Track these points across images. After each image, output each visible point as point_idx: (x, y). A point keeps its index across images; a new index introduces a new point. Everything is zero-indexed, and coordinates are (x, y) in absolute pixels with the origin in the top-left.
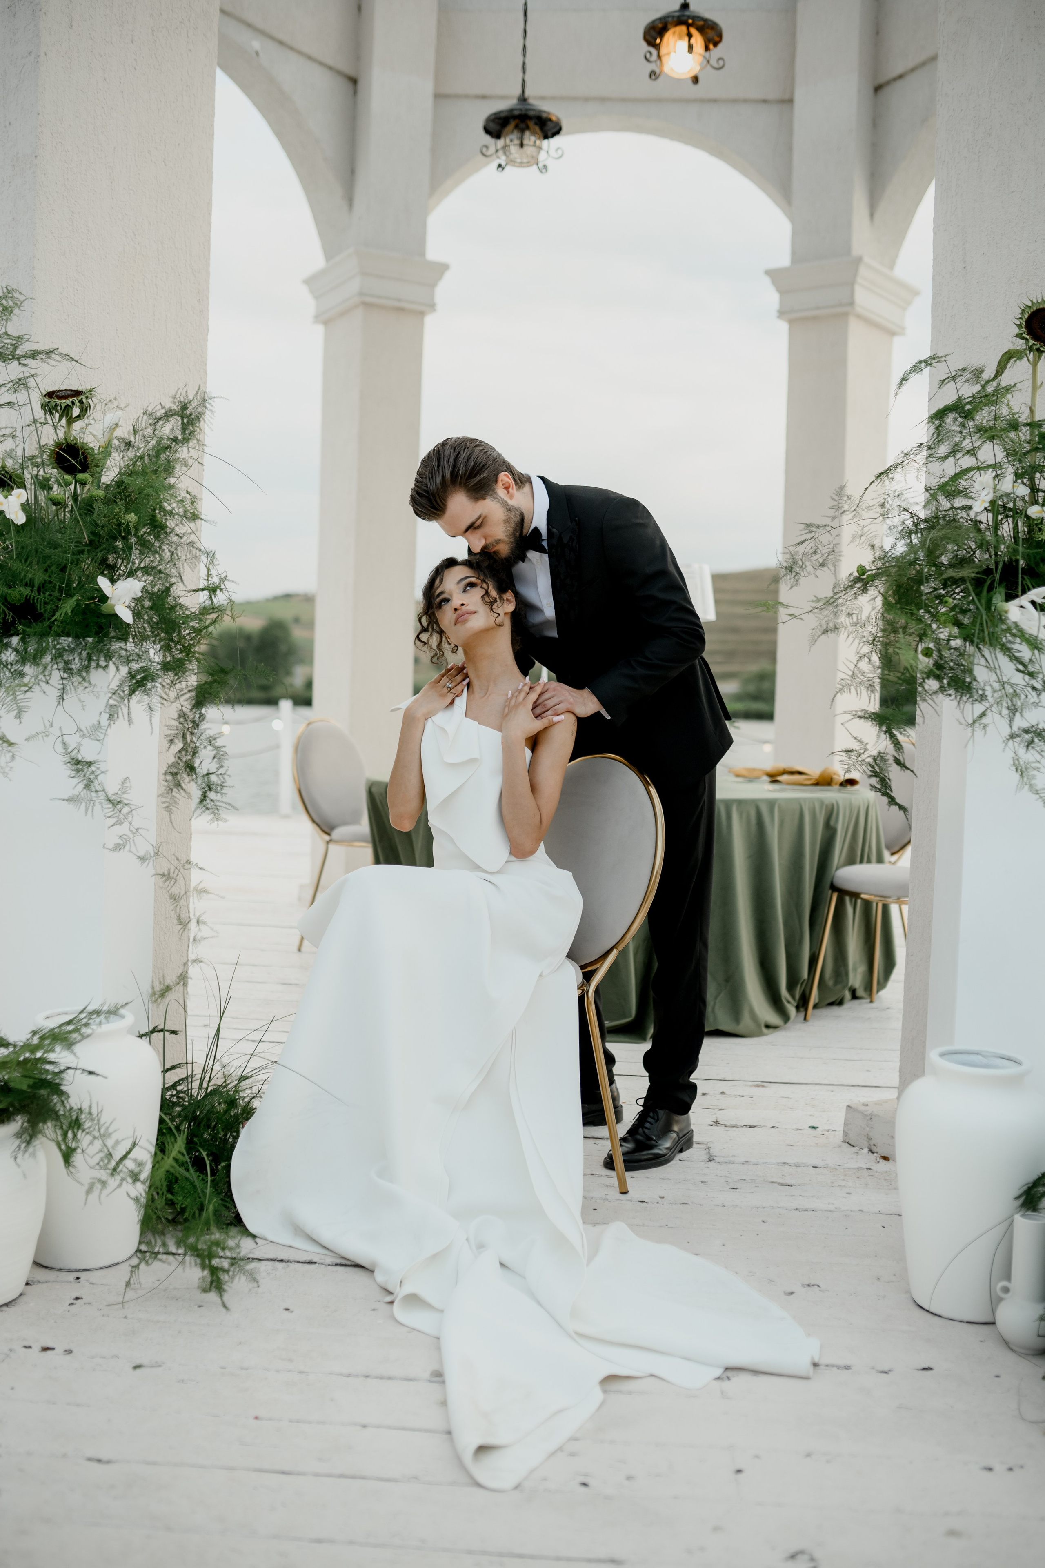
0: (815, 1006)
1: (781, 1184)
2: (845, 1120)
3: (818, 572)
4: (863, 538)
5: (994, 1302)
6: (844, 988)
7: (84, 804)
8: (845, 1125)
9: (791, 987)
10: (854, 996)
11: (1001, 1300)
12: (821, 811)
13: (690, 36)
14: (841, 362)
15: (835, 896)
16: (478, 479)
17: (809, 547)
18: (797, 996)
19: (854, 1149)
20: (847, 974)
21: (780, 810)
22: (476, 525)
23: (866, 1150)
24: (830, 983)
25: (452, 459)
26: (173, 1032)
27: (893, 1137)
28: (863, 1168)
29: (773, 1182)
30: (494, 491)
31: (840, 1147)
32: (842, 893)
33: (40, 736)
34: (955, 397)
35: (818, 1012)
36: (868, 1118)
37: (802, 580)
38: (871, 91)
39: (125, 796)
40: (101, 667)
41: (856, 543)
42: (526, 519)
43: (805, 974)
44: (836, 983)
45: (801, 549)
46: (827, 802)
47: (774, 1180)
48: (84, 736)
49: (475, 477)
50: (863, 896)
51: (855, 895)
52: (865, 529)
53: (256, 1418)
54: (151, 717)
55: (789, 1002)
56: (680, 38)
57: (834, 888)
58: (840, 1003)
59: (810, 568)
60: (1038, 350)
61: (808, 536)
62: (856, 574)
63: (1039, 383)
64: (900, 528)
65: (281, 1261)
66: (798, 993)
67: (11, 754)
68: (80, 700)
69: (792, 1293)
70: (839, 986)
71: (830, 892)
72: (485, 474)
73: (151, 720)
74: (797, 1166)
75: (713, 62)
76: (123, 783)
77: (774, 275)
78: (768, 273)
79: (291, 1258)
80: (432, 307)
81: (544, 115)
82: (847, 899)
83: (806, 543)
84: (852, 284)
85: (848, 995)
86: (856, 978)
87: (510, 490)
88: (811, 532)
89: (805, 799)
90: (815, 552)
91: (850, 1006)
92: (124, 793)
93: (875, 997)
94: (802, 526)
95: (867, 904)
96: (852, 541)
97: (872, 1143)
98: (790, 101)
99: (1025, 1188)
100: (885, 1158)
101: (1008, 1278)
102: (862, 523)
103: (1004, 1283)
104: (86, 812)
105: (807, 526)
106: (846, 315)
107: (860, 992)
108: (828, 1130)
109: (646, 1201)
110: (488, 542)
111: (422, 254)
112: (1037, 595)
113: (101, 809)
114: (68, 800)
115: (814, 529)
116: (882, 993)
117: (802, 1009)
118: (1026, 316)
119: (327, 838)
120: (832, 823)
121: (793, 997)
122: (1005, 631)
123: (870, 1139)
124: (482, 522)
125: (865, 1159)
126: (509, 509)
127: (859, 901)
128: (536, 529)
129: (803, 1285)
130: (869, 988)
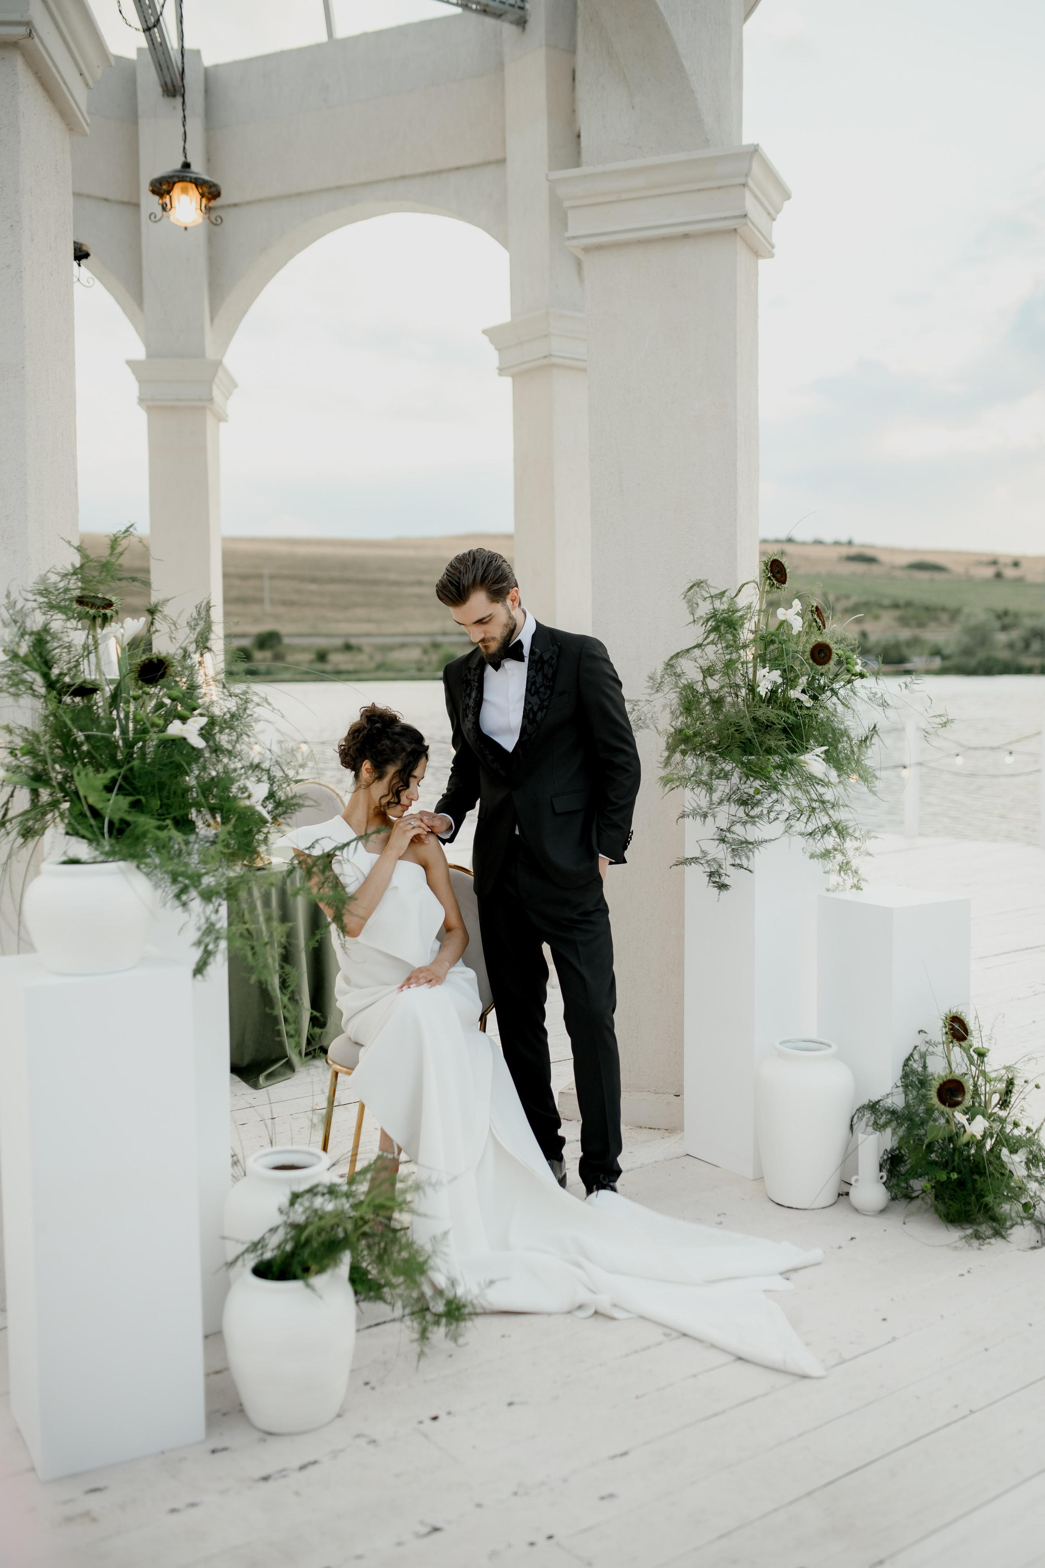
16: (500, 586)
22: (484, 621)
25: (485, 565)
30: (505, 599)
42: (516, 631)
49: (497, 584)
72: (505, 584)
77: (132, 365)
84: (211, 382)
87: (515, 603)
103: (856, 1177)
106: (204, 408)
110: (486, 637)
124: (490, 620)
126: (511, 617)
128: (520, 641)
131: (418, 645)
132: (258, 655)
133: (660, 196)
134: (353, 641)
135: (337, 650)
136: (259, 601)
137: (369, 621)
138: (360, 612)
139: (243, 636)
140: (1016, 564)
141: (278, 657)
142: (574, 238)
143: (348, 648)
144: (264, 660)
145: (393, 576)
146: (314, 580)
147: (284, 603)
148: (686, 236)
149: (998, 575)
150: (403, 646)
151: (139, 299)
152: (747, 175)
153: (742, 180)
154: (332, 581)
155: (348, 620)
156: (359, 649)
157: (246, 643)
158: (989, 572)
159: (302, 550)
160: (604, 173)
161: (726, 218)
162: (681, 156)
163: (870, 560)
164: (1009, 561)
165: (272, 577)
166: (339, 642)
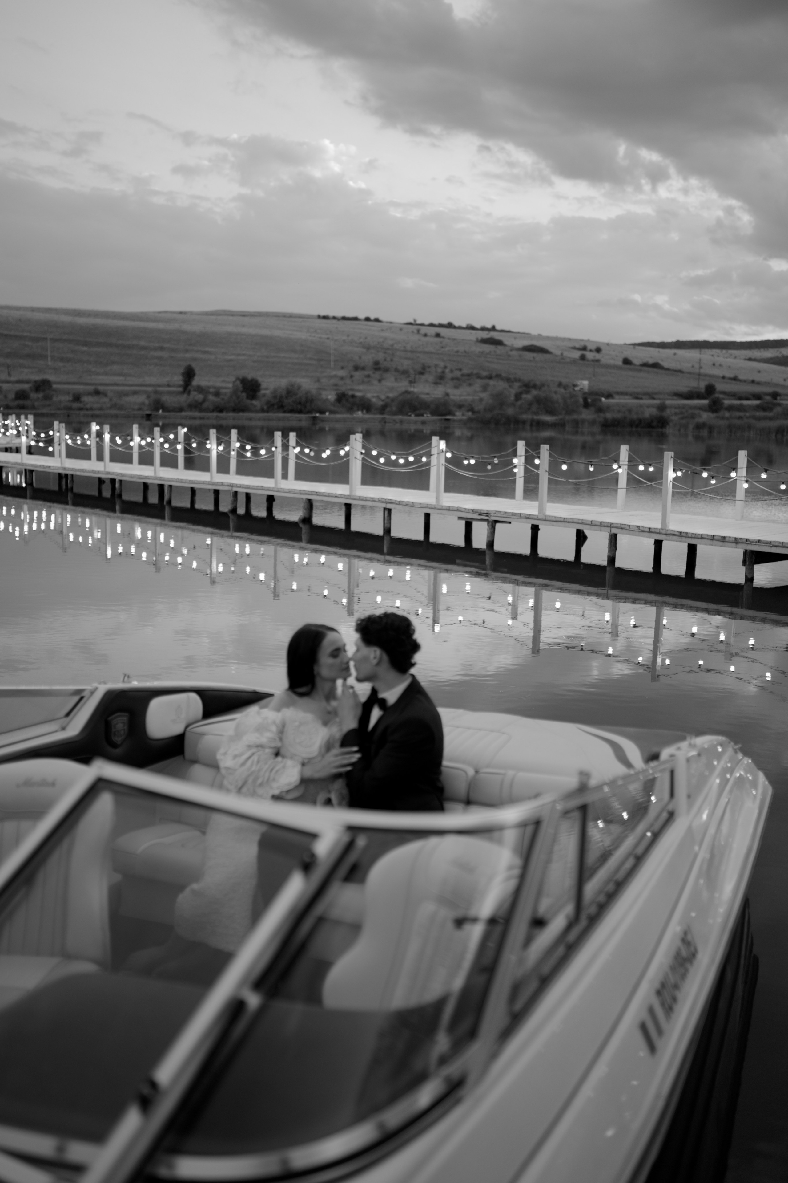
131: (145, 392)
132: (33, 395)
134: (101, 388)
135: (89, 394)
136: (44, 357)
137: (120, 374)
138: (115, 368)
139: (27, 382)
140: (598, 350)
141: (47, 398)
143: (97, 393)
144: (38, 399)
145: (142, 343)
146: (86, 344)
147: (62, 360)
149: (583, 357)
150: (135, 393)
154: (99, 344)
155: (106, 374)
156: (105, 395)
157: (26, 387)
158: (577, 354)
159: (81, 321)
163: (498, 343)
164: (593, 347)
165: (54, 340)
166: (91, 388)
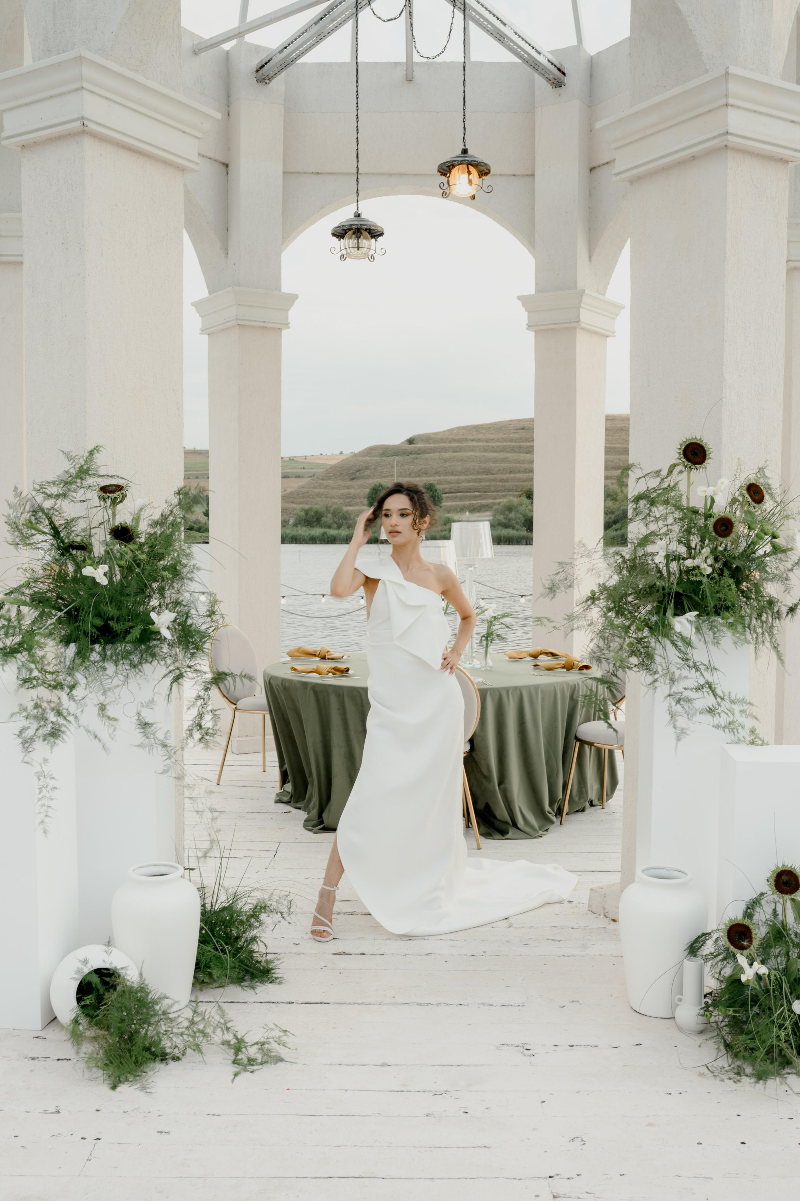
0: (567, 814)
1: (553, 940)
2: (590, 897)
3: (567, 591)
4: (594, 571)
5: (674, 1007)
6: (585, 801)
7: (147, 748)
8: (589, 900)
9: (551, 805)
10: (592, 805)
11: (678, 1005)
12: (568, 690)
13: (469, 173)
14: (572, 361)
15: (578, 744)
17: (562, 576)
18: (555, 810)
19: (595, 916)
20: (587, 793)
21: (542, 692)
23: (602, 916)
24: (576, 799)
26: (193, 869)
27: (618, 908)
28: (600, 928)
29: (548, 939)
31: (587, 914)
32: (583, 742)
33: (112, 703)
34: (645, 489)
35: (569, 816)
36: (603, 896)
37: (557, 595)
38: (588, 171)
39: (167, 741)
40: (148, 662)
41: (590, 574)
43: (560, 796)
44: (580, 799)
45: (558, 577)
46: (571, 684)
47: (549, 938)
48: (143, 706)
50: (595, 744)
51: (591, 744)
52: (595, 566)
53: (288, 1089)
54: (179, 689)
55: (550, 813)
56: (463, 173)
57: (577, 739)
58: (583, 810)
59: (563, 589)
60: (690, 467)
61: (561, 570)
62: (590, 595)
63: (691, 482)
64: (614, 565)
65: (274, 1003)
66: (556, 807)
67: (113, 727)
68: (138, 683)
69: (564, 1006)
70: (582, 801)
71: (575, 741)
73: (179, 691)
74: (562, 928)
75: (485, 188)
76: (166, 734)
77: (523, 299)
78: (519, 298)
79: (279, 1001)
80: (287, 325)
81: (372, 228)
82: (586, 746)
83: (560, 574)
84: (579, 308)
85: (587, 804)
86: (592, 793)
88: (563, 567)
89: (557, 683)
90: (566, 579)
91: (589, 810)
92: (166, 739)
93: (605, 804)
94: (557, 564)
95: (599, 751)
96: (587, 573)
97: (606, 911)
98: (533, 175)
99: (690, 944)
100: (614, 920)
101: (682, 994)
102: (593, 562)
103: (679, 996)
104: (149, 753)
105: (560, 563)
106: (575, 328)
107: (595, 802)
108: (579, 903)
109: (476, 955)
111: (279, 288)
112: (690, 616)
113: (159, 751)
114: (137, 746)
115: (564, 565)
116: (609, 801)
117: (558, 816)
118: (683, 447)
119: (234, 706)
120: (574, 697)
121: (553, 811)
122: (673, 634)
123: (604, 909)
125: (602, 922)
127: (593, 747)
129: (570, 1002)
130: (601, 798)
133: (671, 127)
142: (618, 174)
148: (694, 158)
151: (534, 247)
152: (727, 96)
153: (723, 101)
160: (630, 115)
161: (714, 138)
162: (677, 90)
